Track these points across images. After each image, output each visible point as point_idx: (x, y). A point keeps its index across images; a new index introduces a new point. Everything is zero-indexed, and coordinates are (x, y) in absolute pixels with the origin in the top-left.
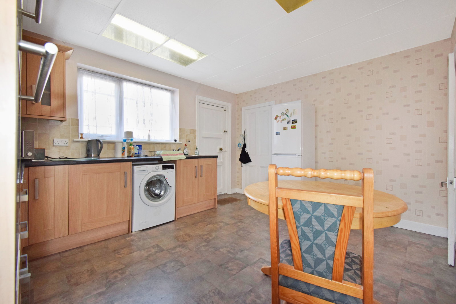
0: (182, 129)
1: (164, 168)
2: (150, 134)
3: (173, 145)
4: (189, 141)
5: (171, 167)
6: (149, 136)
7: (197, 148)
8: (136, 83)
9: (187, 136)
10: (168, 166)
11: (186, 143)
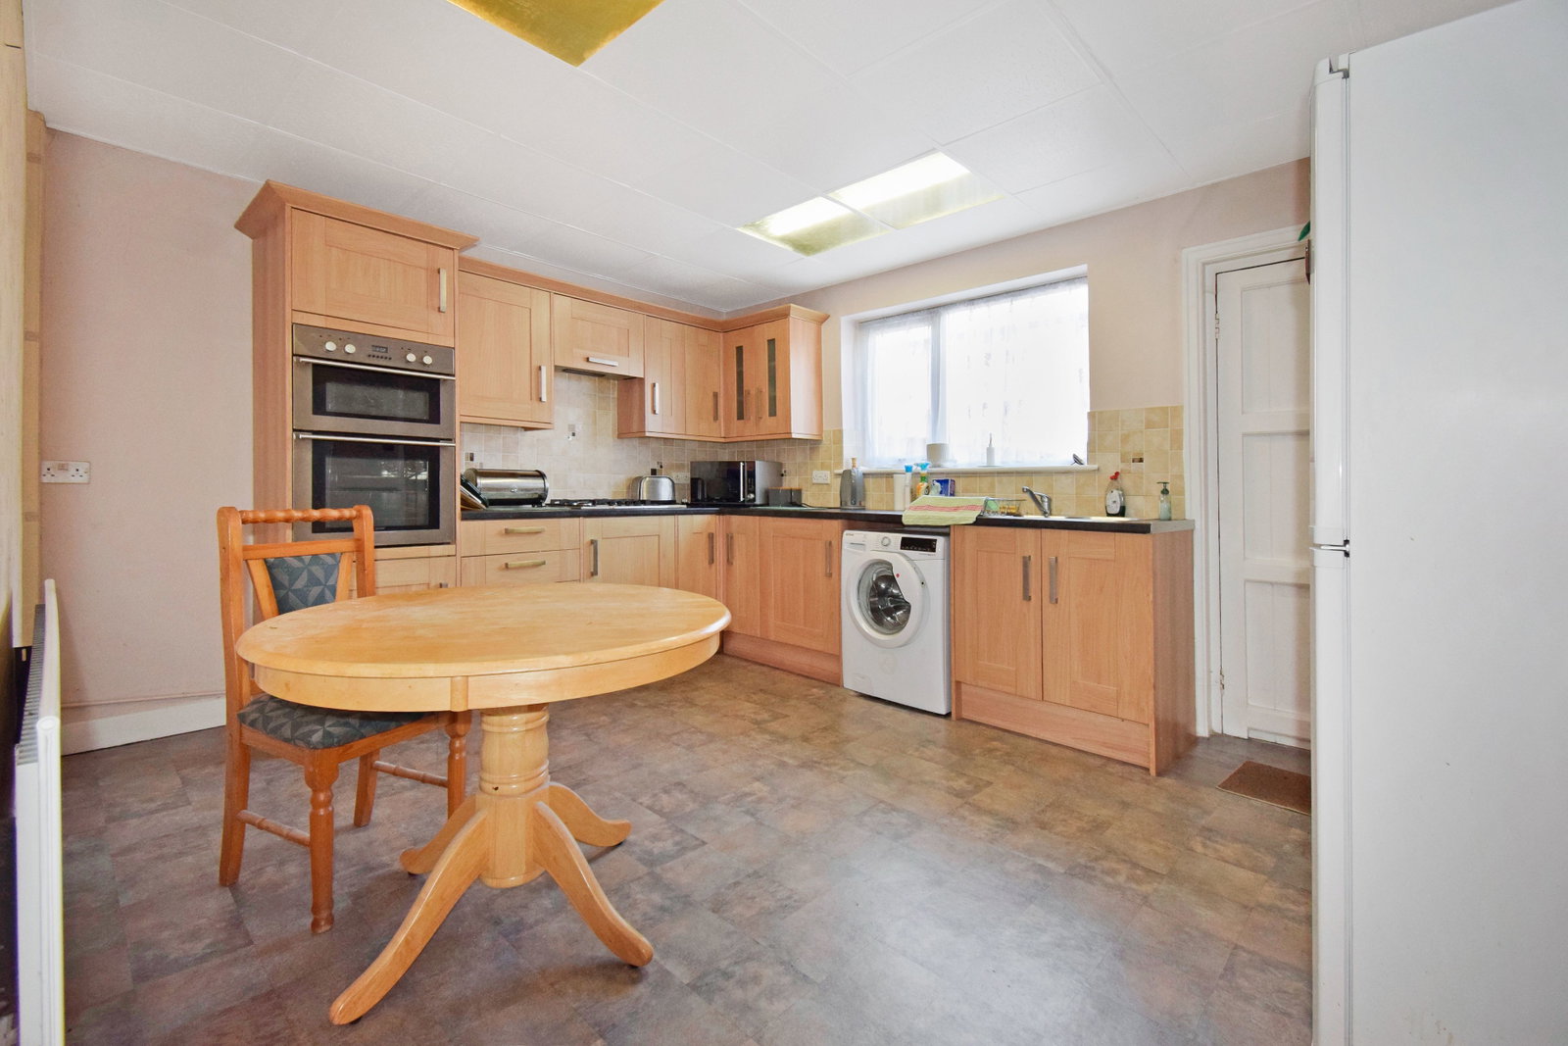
0: (1101, 413)
1: (906, 544)
2: (993, 446)
3: (1063, 477)
4: (1141, 460)
5: (929, 546)
6: (990, 451)
7: (1169, 487)
8: (972, 301)
9: (1125, 439)
10: (919, 541)
11: (1120, 467)
